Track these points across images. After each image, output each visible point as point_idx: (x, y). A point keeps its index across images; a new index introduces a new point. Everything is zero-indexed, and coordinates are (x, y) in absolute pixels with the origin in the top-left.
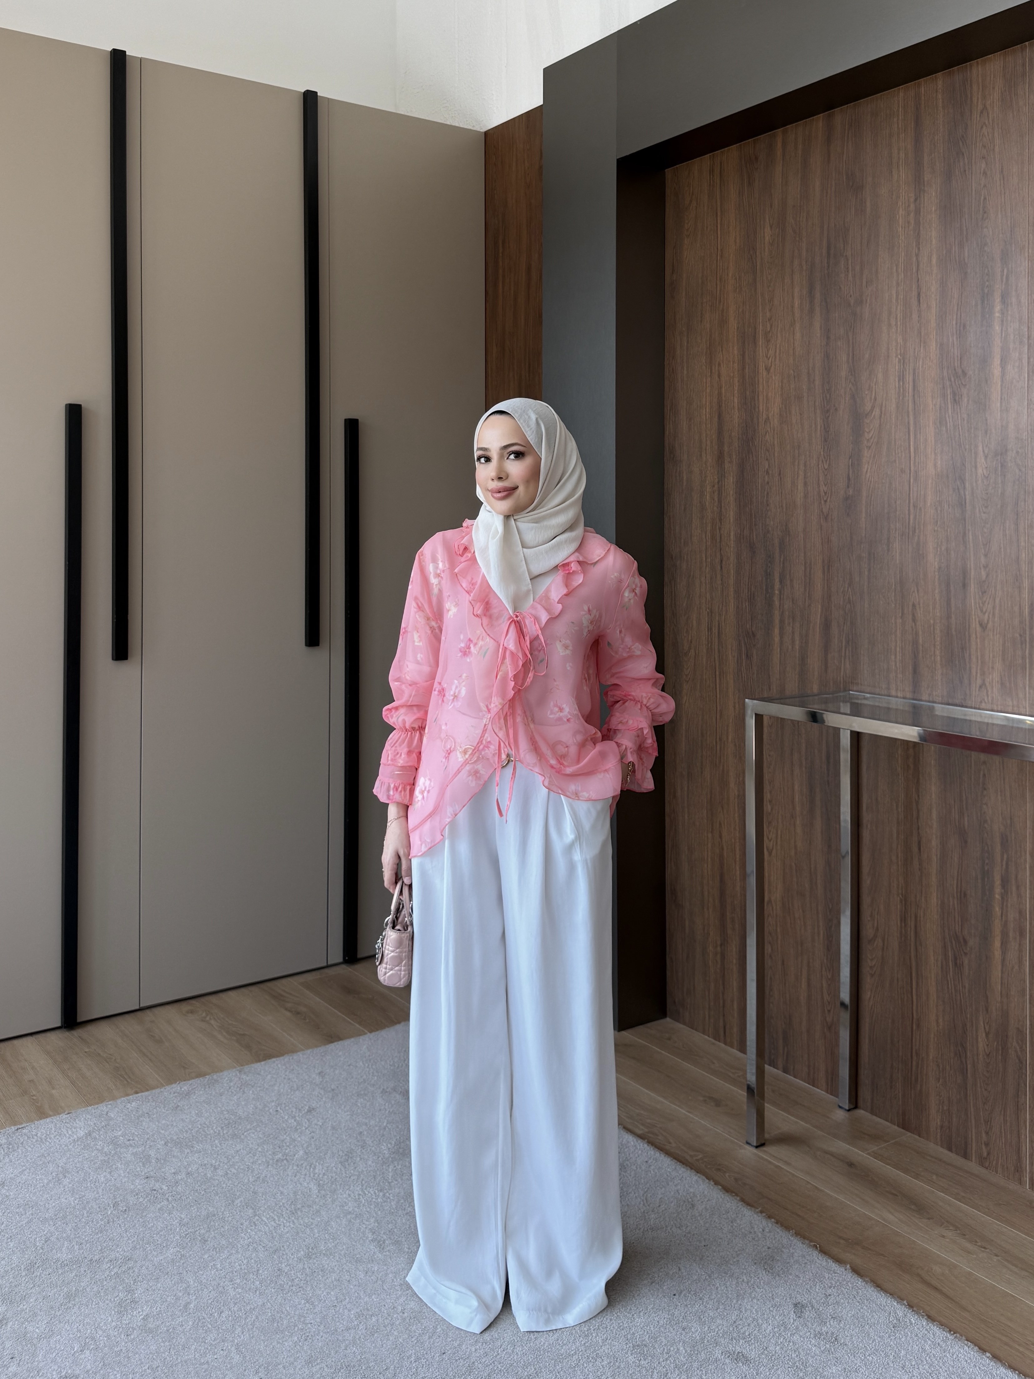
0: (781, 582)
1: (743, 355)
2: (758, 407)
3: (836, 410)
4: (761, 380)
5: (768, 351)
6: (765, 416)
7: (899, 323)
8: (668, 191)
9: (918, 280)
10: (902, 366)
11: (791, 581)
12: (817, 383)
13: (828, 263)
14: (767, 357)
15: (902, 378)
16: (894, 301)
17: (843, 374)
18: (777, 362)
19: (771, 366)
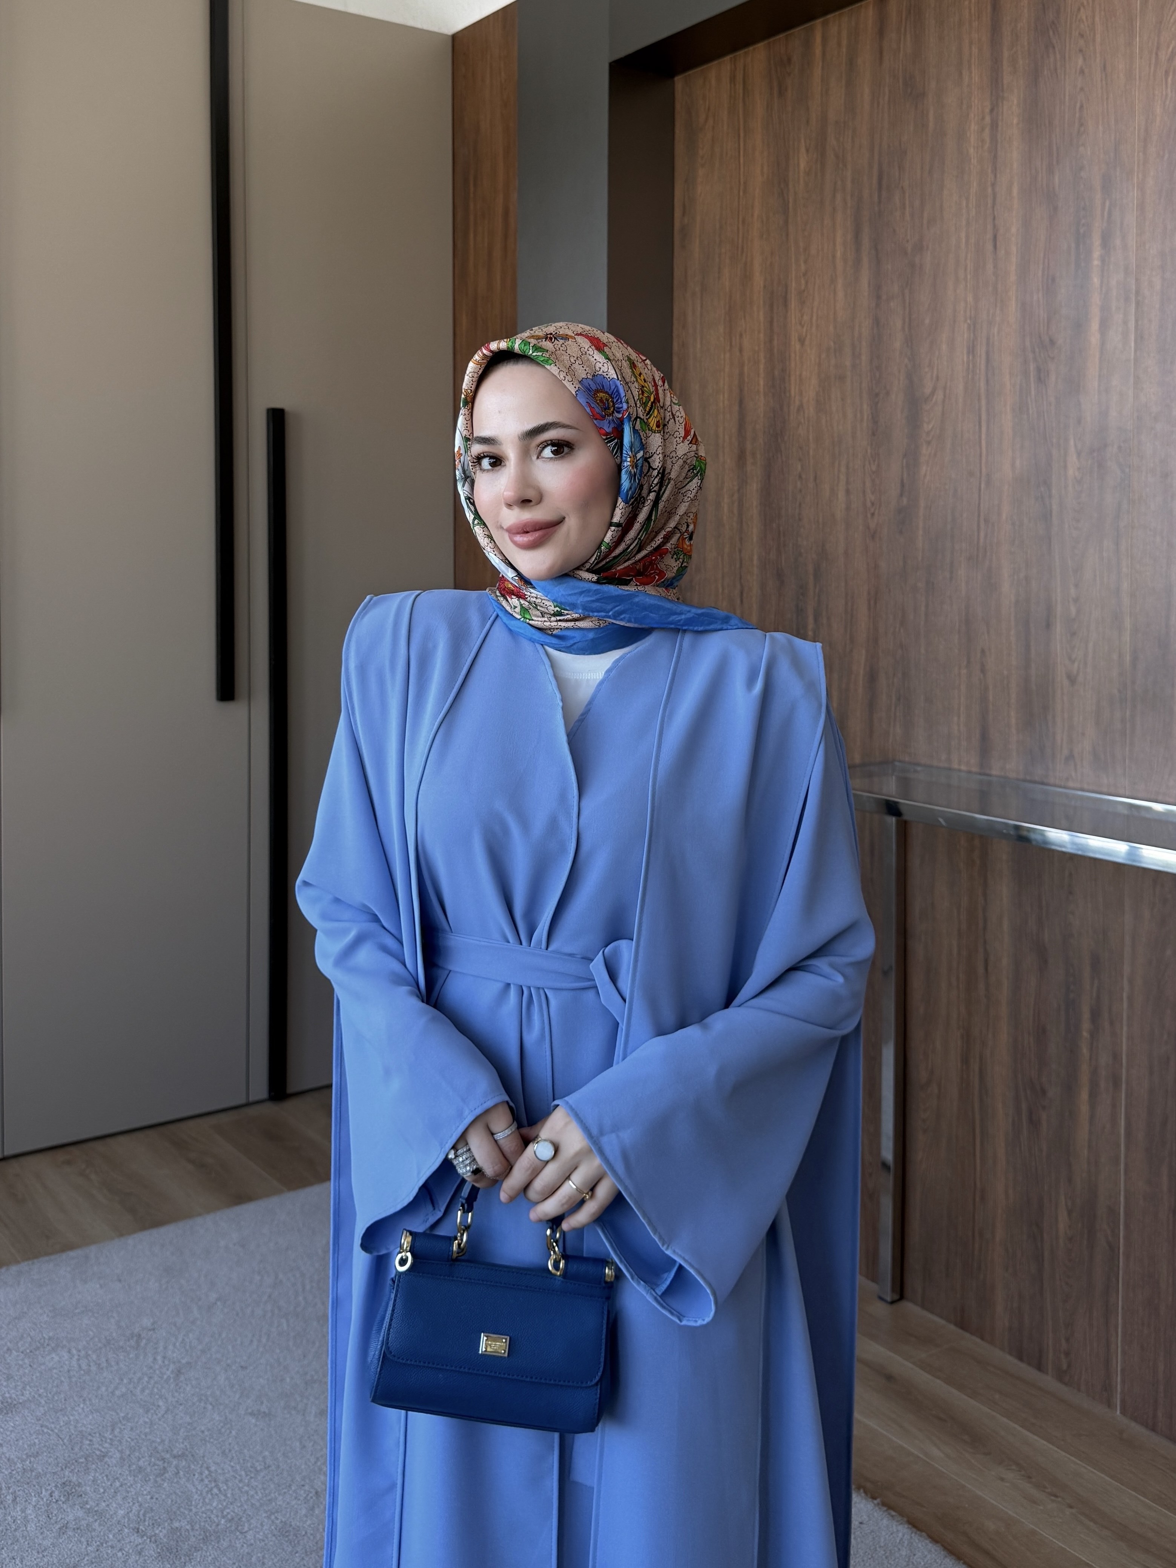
0: (816, 620)
1: (771, 322)
2: (790, 391)
3: (888, 394)
4: (793, 355)
5: (802, 316)
6: (797, 403)
7: (969, 277)
8: (678, 106)
9: (994, 219)
10: (972, 335)
11: (829, 619)
12: (864, 358)
13: (880, 197)
14: (800, 324)
15: (971, 350)
16: (963, 246)
17: (898, 345)
18: (814, 329)
19: (806, 336)
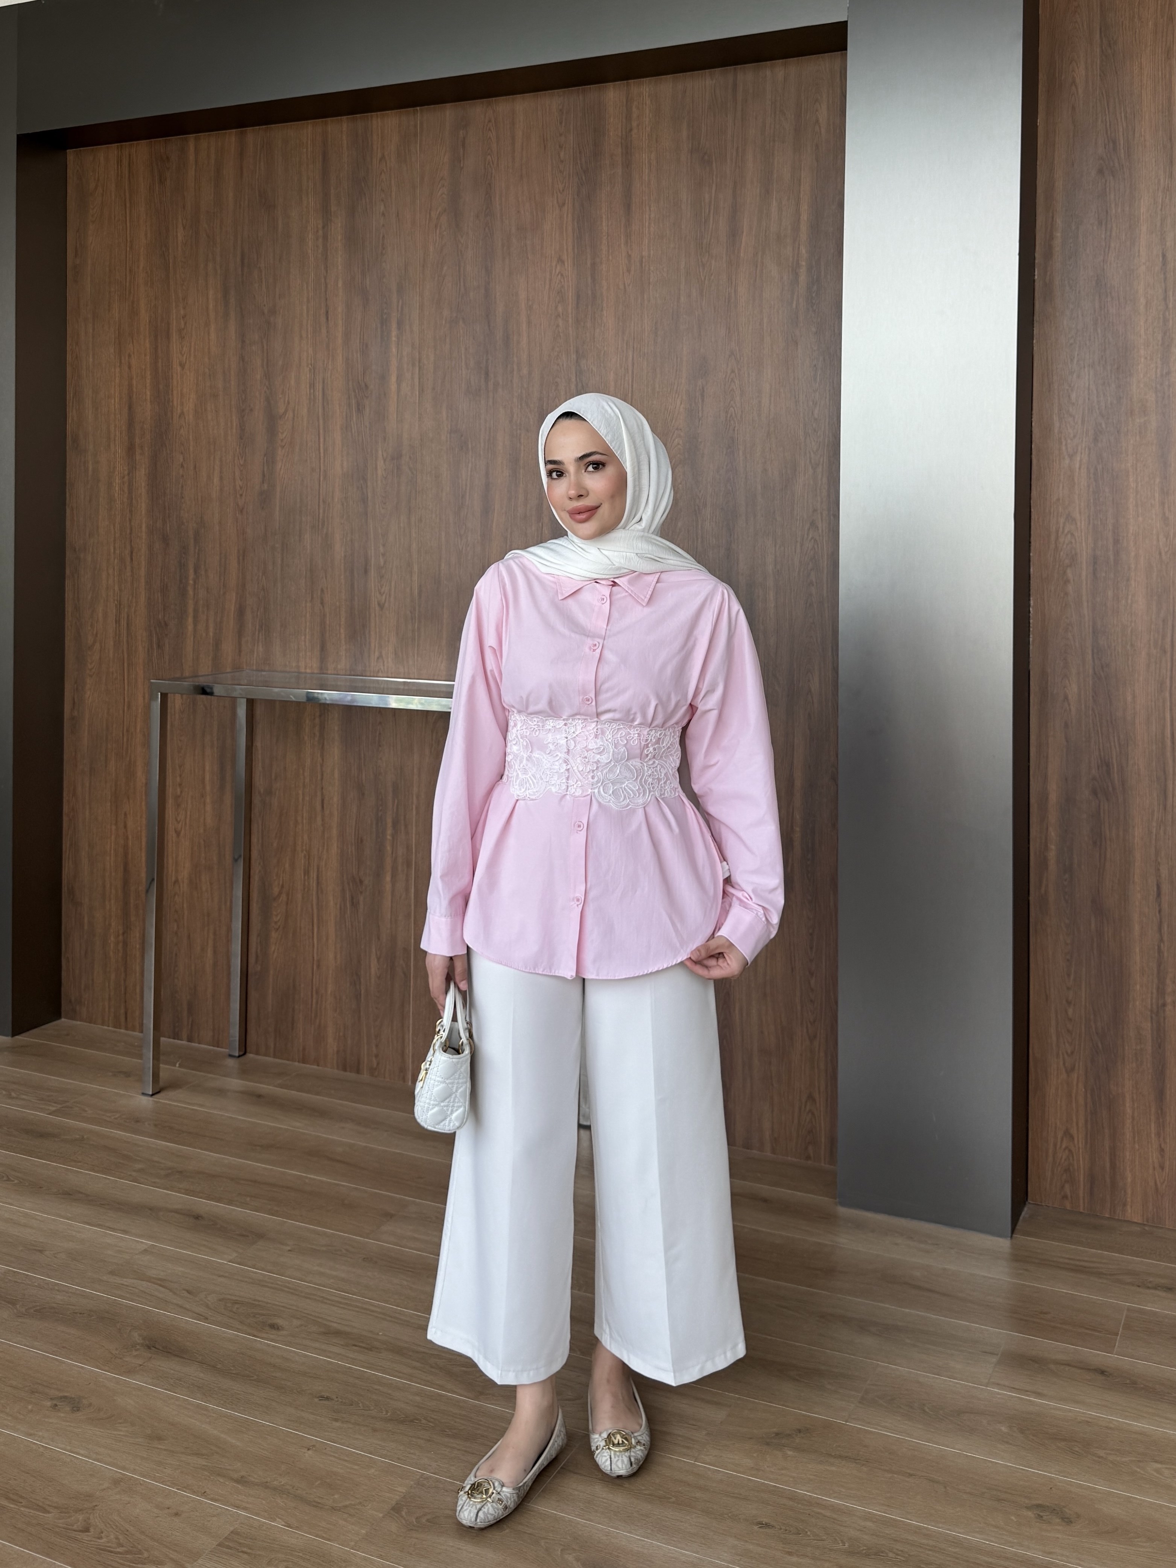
0: (196, 572)
1: (156, 349)
2: (173, 401)
3: (251, 410)
4: (175, 375)
5: (182, 348)
6: (179, 411)
7: (309, 336)
8: (69, 172)
9: (327, 300)
10: (312, 375)
11: (206, 571)
12: (233, 383)
13: (242, 272)
14: (181, 353)
15: (312, 386)
17: (258, 377)
18: (192, 359)
19: (186, 363)
